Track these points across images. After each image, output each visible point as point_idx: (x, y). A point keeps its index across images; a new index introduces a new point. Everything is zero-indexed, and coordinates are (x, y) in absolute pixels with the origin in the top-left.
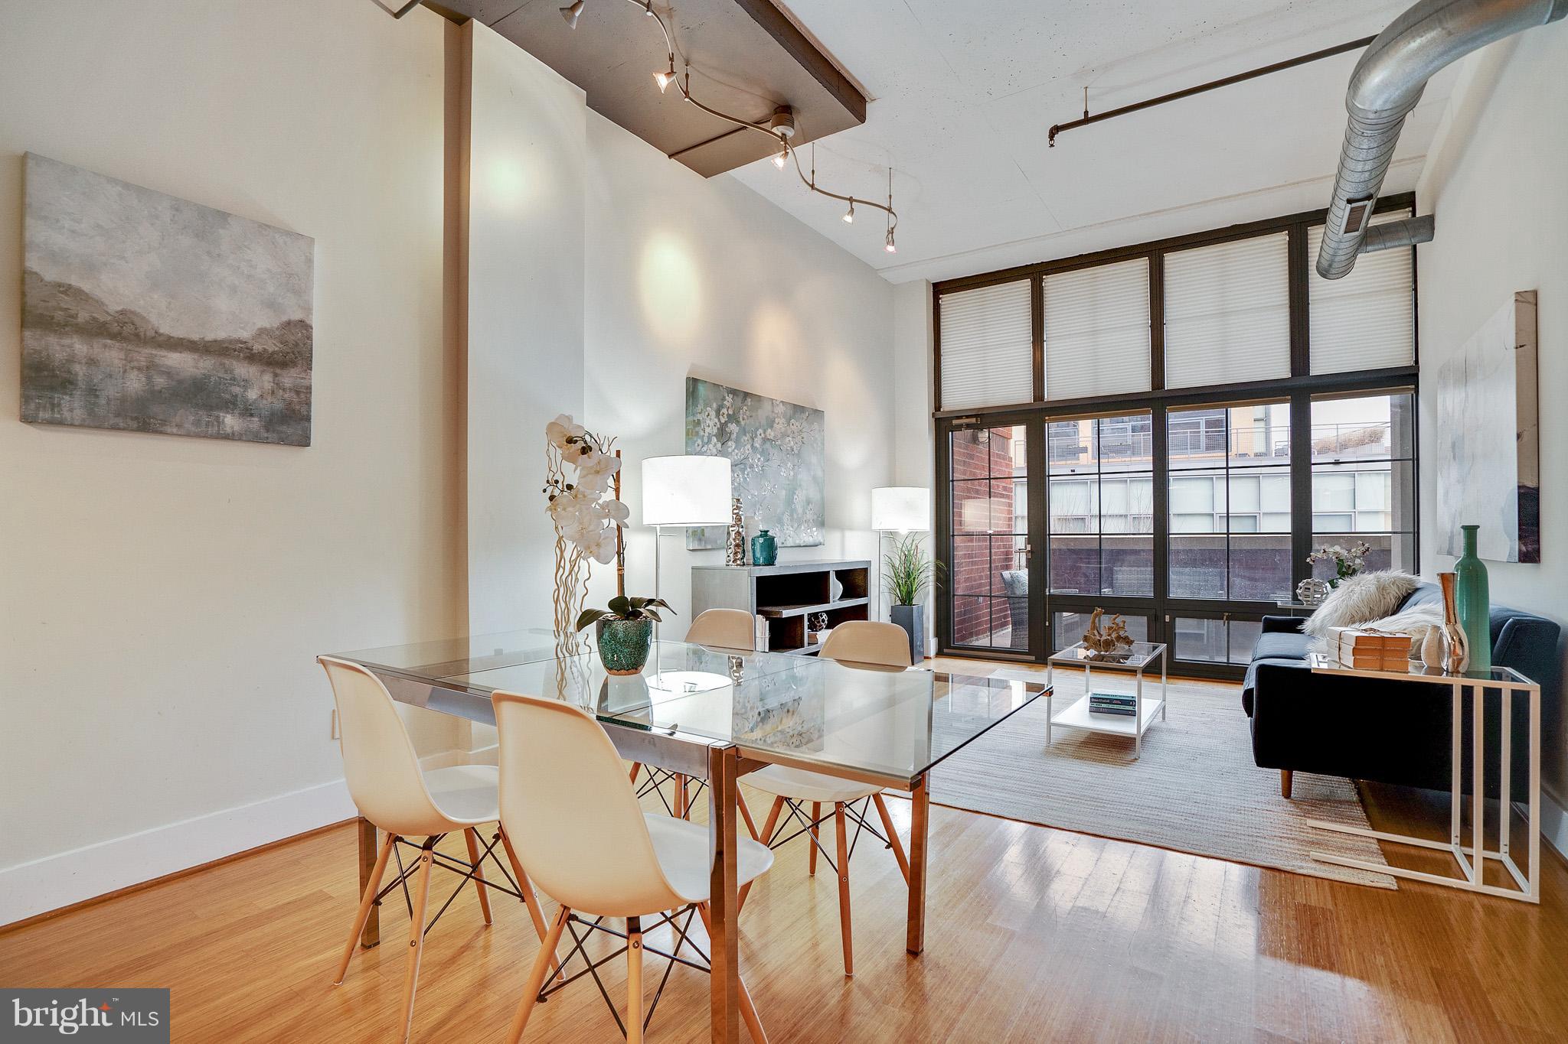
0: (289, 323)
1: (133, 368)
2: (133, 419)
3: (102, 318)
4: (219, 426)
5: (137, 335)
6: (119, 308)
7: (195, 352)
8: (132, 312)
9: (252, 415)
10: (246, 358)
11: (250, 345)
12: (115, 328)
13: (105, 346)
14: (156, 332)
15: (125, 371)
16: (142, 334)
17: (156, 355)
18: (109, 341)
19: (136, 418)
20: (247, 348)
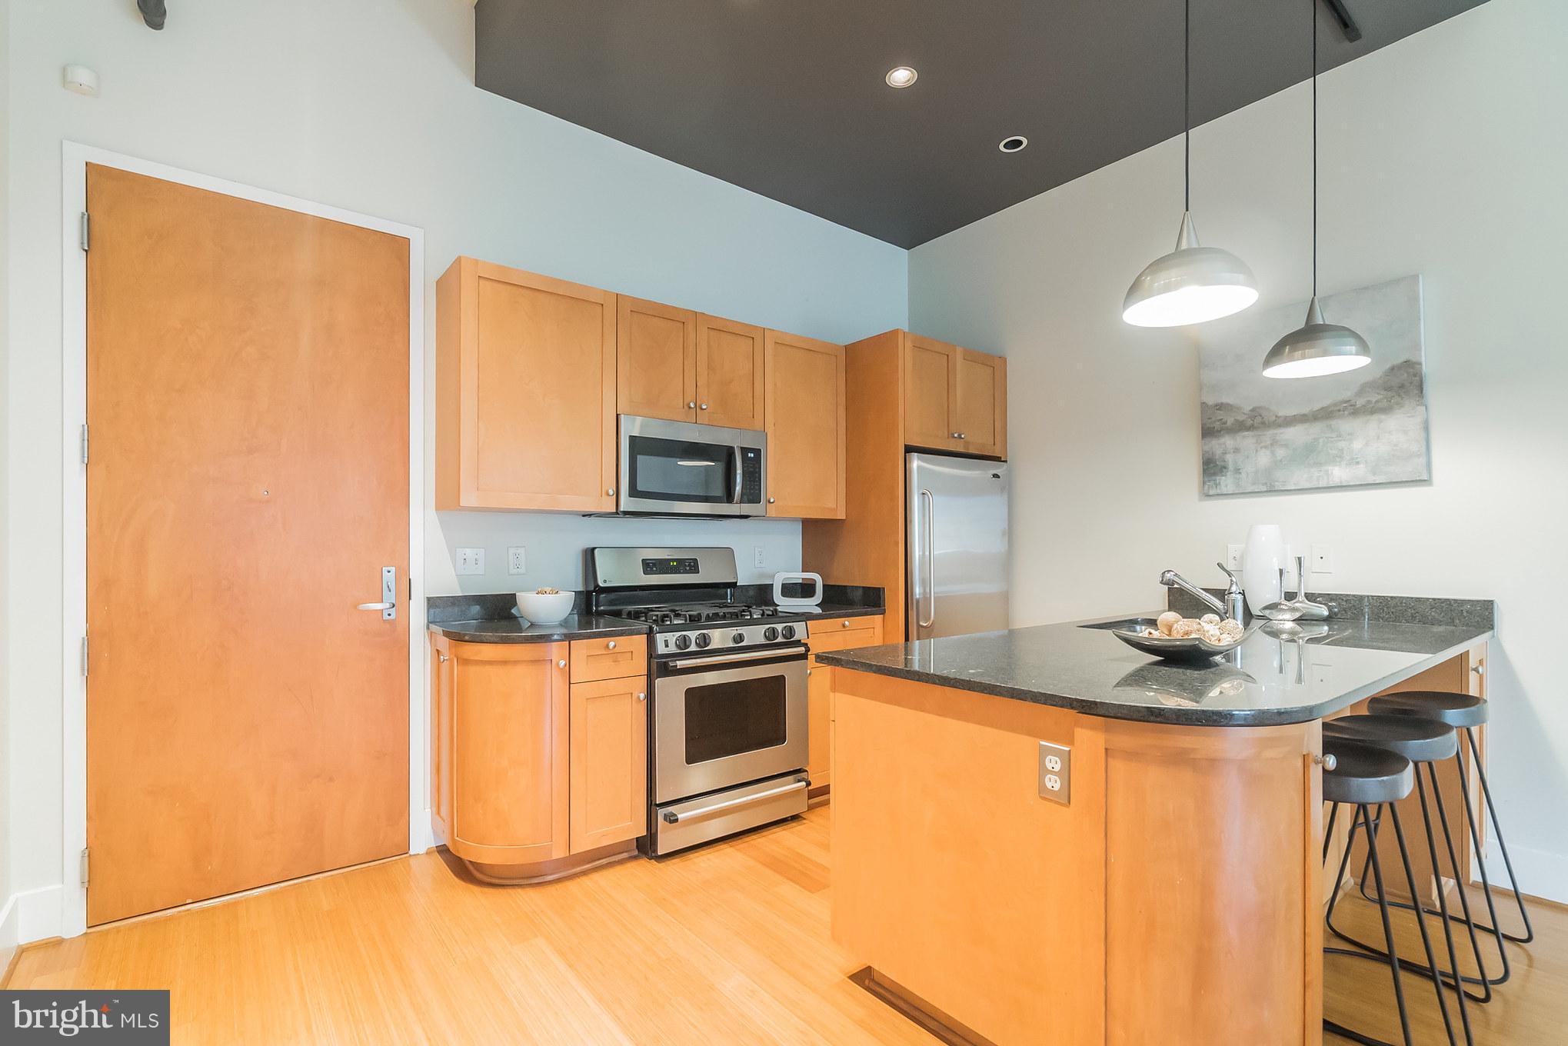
0: (1392, 369)
1: (1261, 448)
2: (1263, 484)
3: (1241, 418)
4: (1328, 479)
5: (1263, 423)
6: (1251, 408)
7: (1305, 422)
8: (1259, 408)
9: (1358, 463)
10: (1350, 414)
11: (1353, 402)
12: (1249, 422)
13: (1244, 437)
14: (1276, 416)
15: (1257, 451)
16: (1267, 422)
17: (1276, 434)
18: (1246, 433)
19: (1266, 484)
20: (1351, 406)
